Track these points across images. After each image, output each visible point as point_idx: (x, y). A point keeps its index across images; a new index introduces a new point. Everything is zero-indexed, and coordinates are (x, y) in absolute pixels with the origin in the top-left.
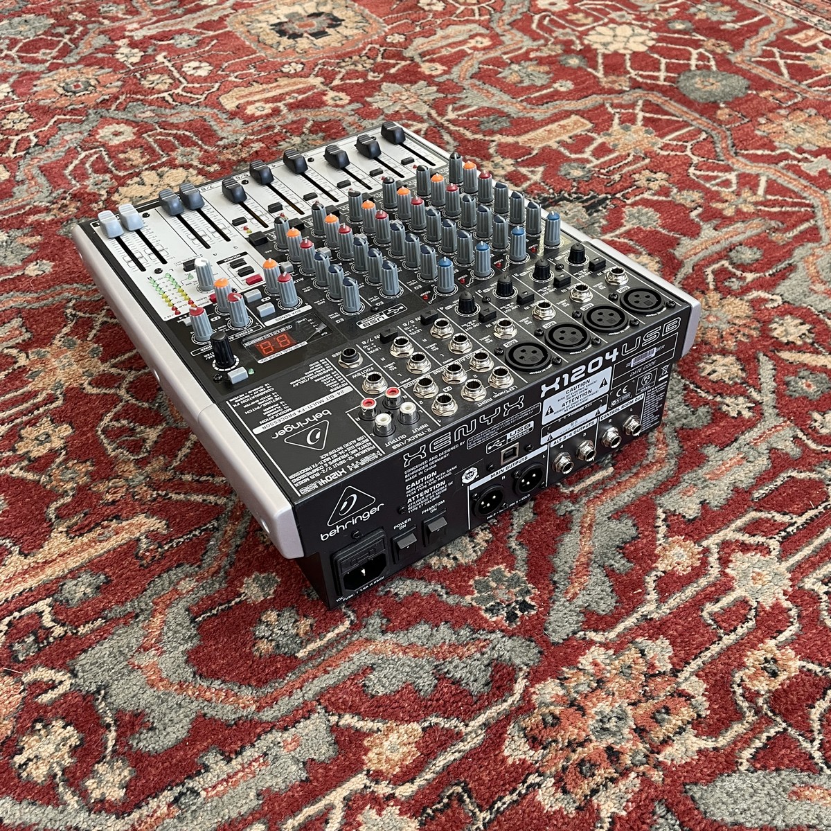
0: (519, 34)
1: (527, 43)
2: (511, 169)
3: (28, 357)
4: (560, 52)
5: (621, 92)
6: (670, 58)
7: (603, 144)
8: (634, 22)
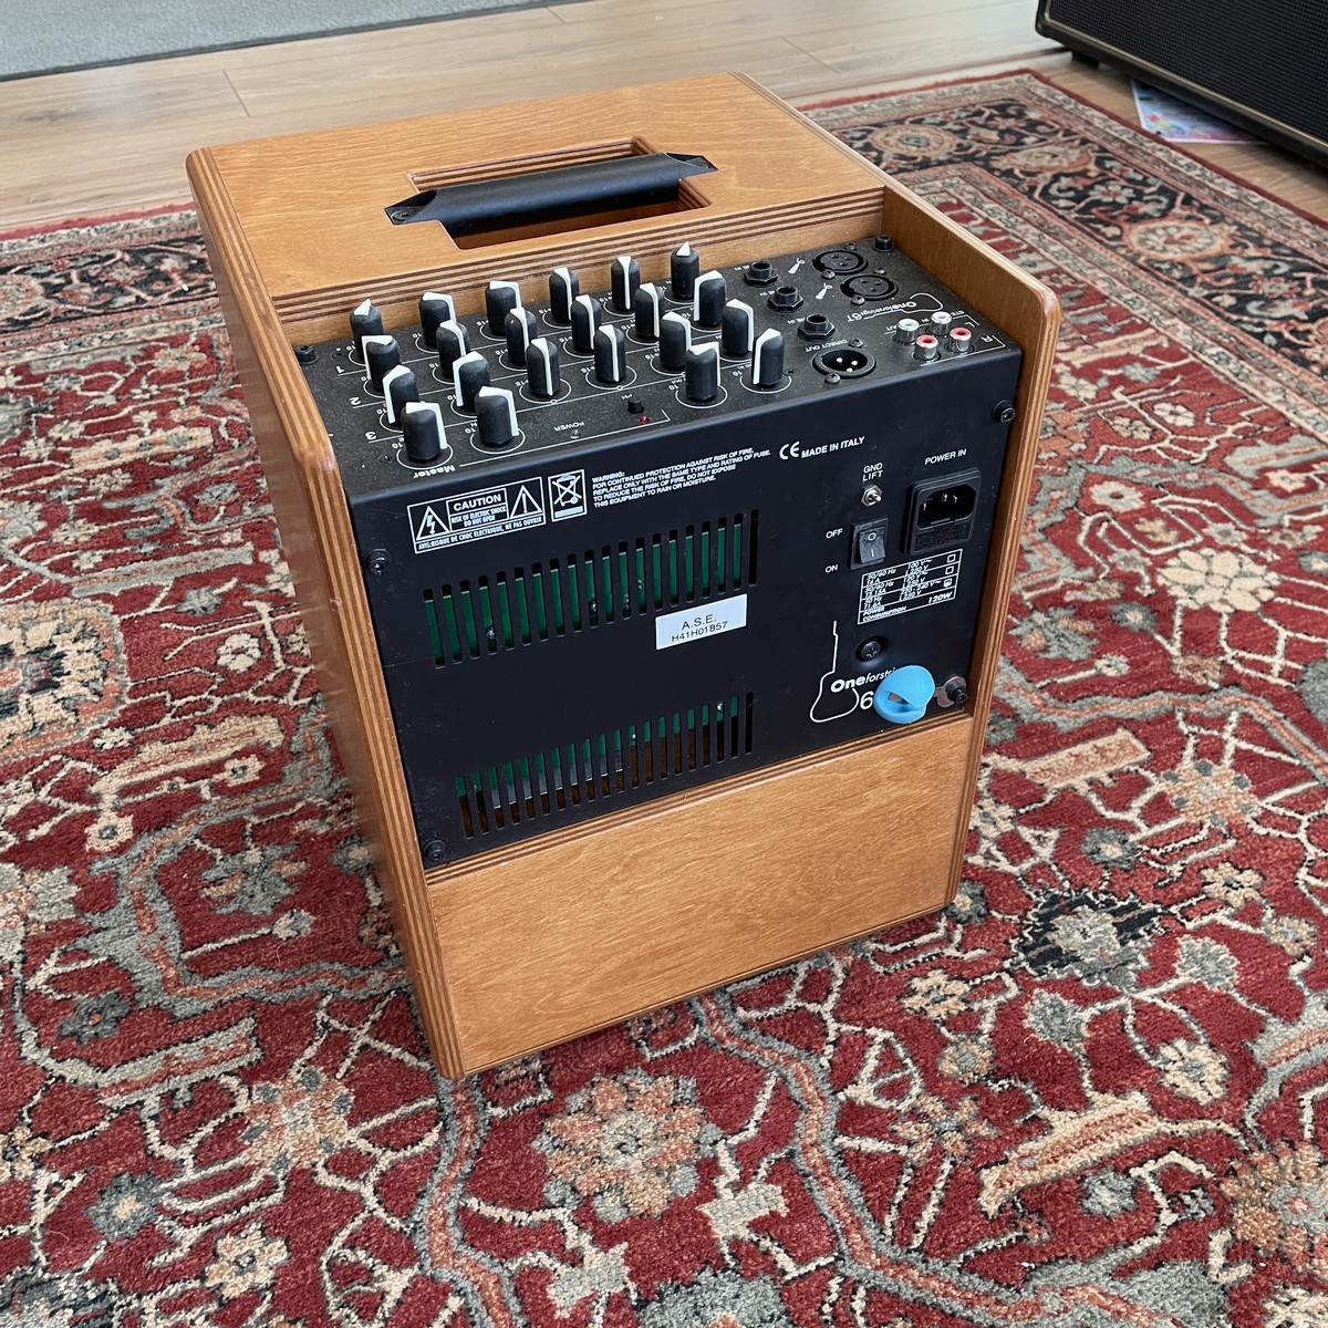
0: (1056, 552)
1: (1067, 573)
2: (1007, 826)
3: (250, 1097)
4: (1116, 595)
5: (1204, 690)
6: (1296, 630)
7: (1161, 797)
8: (1244, 547)
